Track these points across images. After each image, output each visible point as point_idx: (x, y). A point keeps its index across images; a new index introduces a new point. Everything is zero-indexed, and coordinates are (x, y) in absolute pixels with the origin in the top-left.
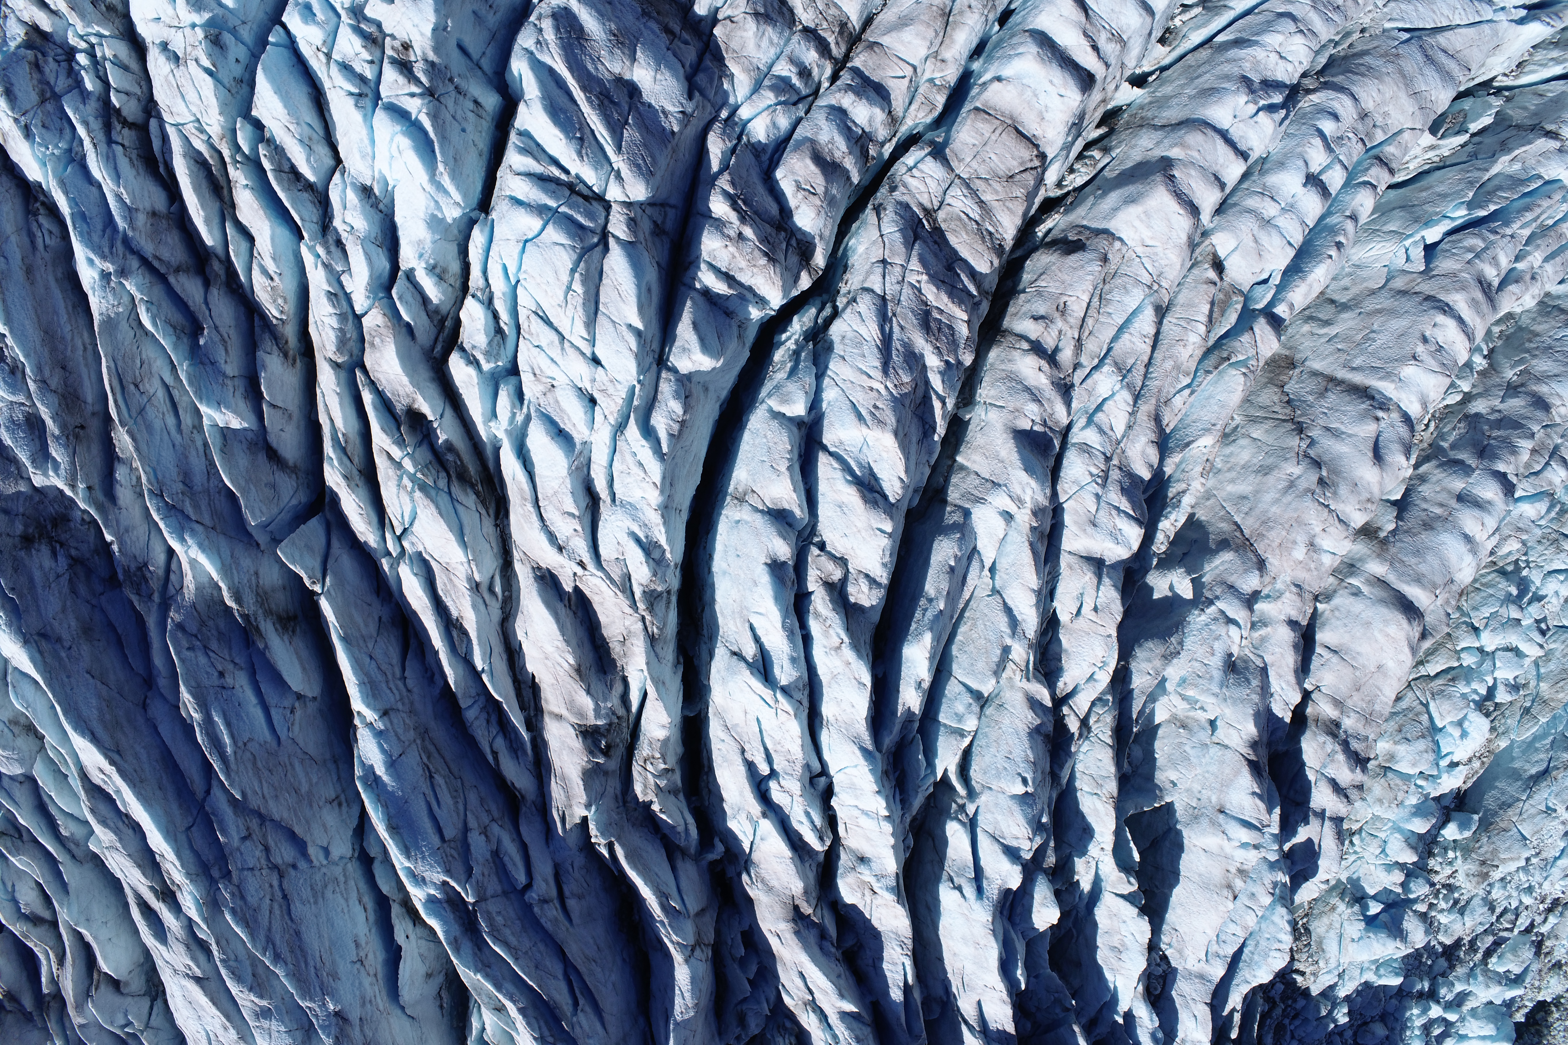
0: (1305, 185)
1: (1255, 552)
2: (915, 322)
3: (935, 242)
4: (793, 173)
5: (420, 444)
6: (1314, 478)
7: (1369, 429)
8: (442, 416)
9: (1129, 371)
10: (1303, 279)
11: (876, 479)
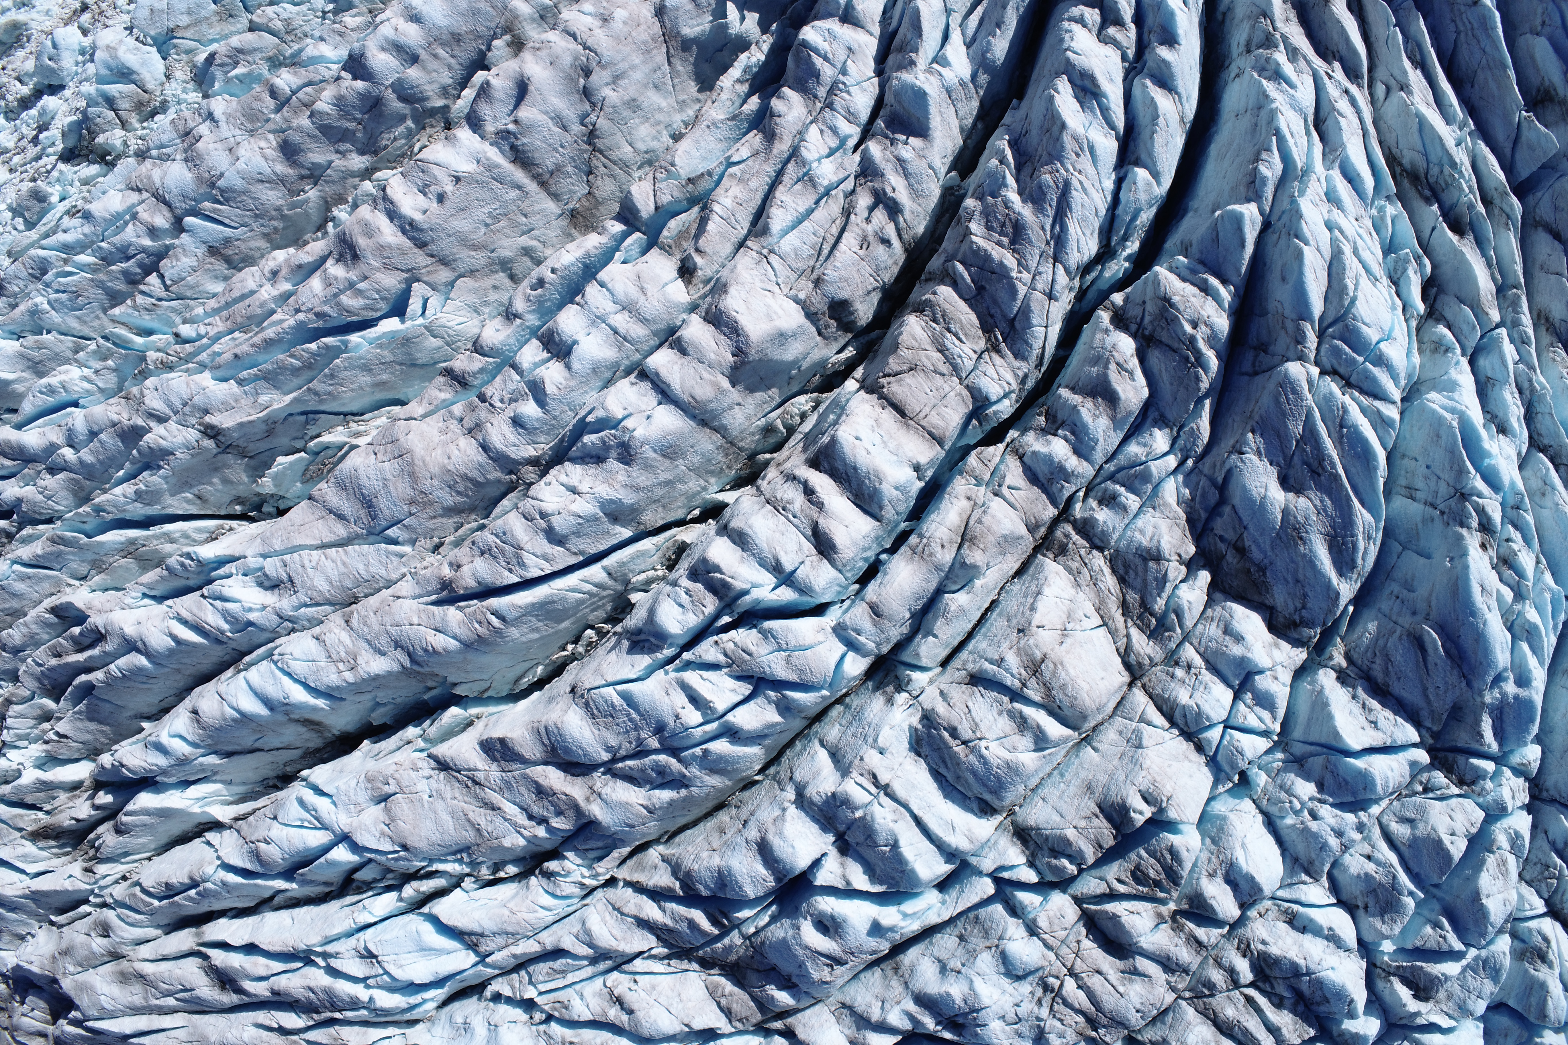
0: (575, 342)
1: (663, 25)
2: (1029, 232)
3: (992, 316)
4: (1135, 388)
5: (1453, 206)
6: (594, 78)
7: (525, 113)
8: (1433, 229)
9: (799, 180)
10: (588, 255)
11: (1076, 97)
